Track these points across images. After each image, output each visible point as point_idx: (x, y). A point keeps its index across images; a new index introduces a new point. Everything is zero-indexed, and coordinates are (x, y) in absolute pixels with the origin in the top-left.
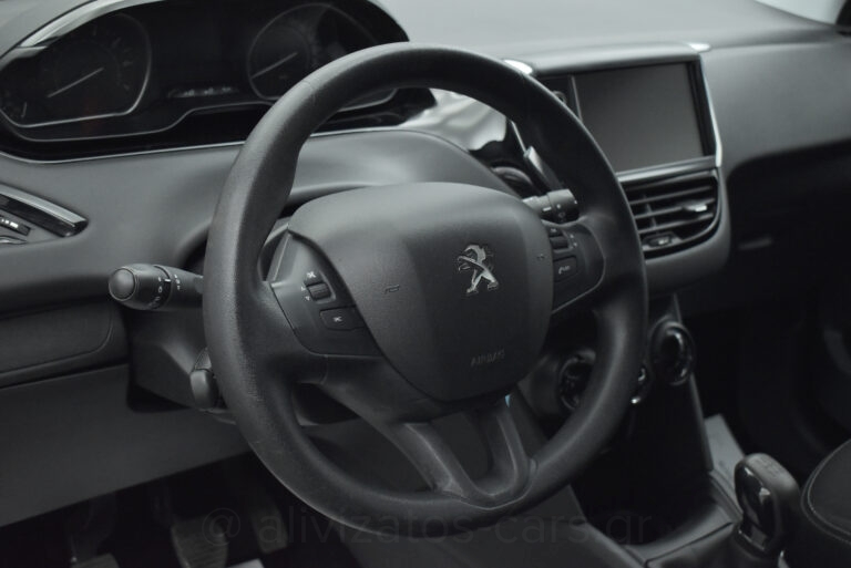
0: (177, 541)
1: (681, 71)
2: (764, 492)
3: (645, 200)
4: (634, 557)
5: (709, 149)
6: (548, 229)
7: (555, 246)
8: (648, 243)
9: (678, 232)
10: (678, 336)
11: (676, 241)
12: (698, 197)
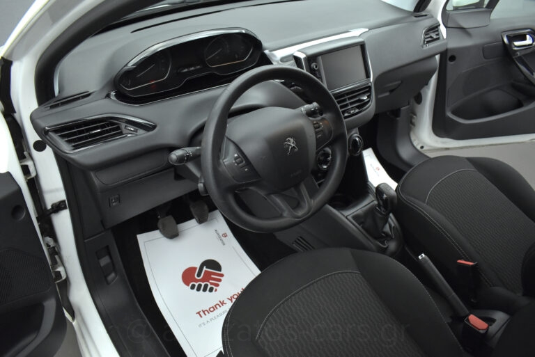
0: (192, 209)
1: (358, 49)
2: (385, 196)
3: (346, 97)
4: (342, 214)
5: (368, 76)
6: (312, 121)
7: (315, 128)
8: (347, 113)
9: (358, 107)
10: (357, 139)
11: (357, 110)
12: (364, 93)
